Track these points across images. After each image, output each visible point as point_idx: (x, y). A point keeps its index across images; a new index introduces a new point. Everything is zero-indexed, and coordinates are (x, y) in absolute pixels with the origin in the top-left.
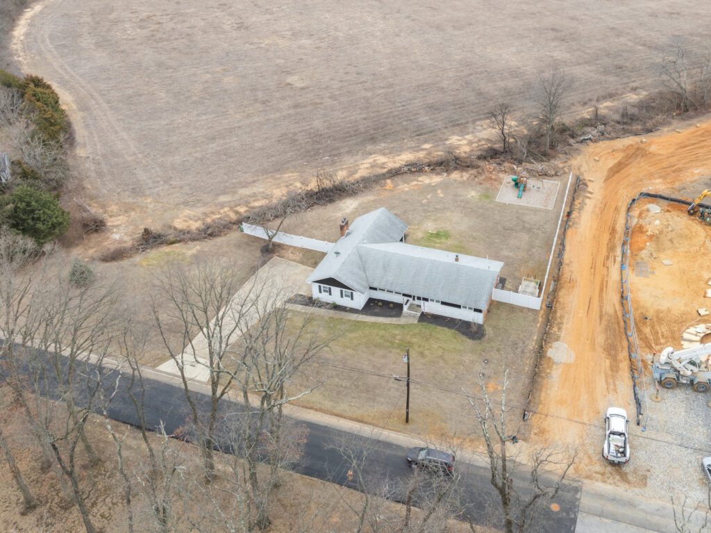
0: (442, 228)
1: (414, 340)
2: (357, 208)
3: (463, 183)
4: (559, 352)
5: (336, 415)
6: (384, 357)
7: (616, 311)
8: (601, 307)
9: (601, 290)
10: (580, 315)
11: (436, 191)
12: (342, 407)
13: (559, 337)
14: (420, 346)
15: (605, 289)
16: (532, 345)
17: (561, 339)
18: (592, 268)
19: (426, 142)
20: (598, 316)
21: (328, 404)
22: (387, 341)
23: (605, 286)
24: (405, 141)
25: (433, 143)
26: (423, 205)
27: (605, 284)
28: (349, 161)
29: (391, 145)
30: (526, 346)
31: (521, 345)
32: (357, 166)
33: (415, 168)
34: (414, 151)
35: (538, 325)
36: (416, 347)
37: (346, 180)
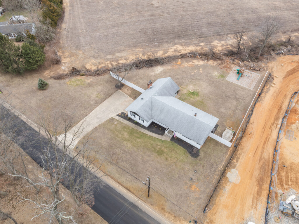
0: (196, 90)
1: (165, 150)
2: (161, 72)
3: (213, 67)
4: (233, 175)
5: (119, 183)
6: (149, 156)
7: (269, 157)
8: (262, 153)
9: (265, 143)
10: (250, 155)
11: (200, 69)
12: (123, 179)
13: (235, 166)
14: (167, 154)
15: (267, 143)
16: (221, 167)
17: (236, 168)
18: (263, 128)
19: (202, 42)
20: (259, 159)
21: (117, 176)
22: (153, 147)
23: (267, 141)
24: (193, 40)
25: (205, 43)
26: (191, 75)
27: (268, 139)
28: (166, 46)
29: (186, 41)
30: (218, 167)
31: (215, 166)
32: (169, 49)
33: (193, 55)
34: (196, 46)
35: (227, 156)
36: (165, 154)
37: (161, 56)
